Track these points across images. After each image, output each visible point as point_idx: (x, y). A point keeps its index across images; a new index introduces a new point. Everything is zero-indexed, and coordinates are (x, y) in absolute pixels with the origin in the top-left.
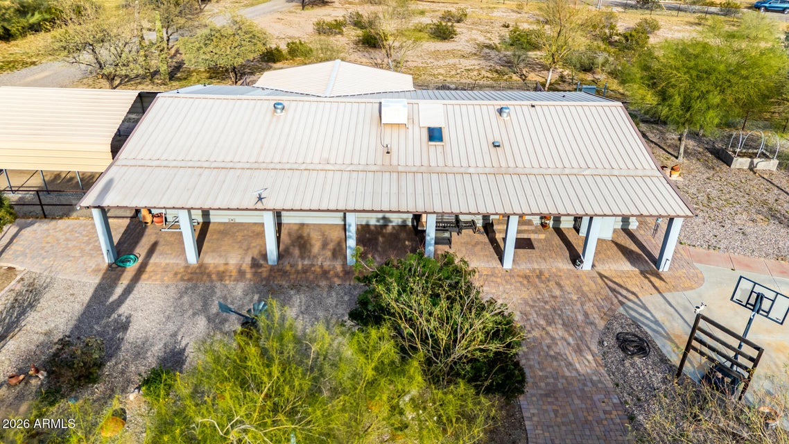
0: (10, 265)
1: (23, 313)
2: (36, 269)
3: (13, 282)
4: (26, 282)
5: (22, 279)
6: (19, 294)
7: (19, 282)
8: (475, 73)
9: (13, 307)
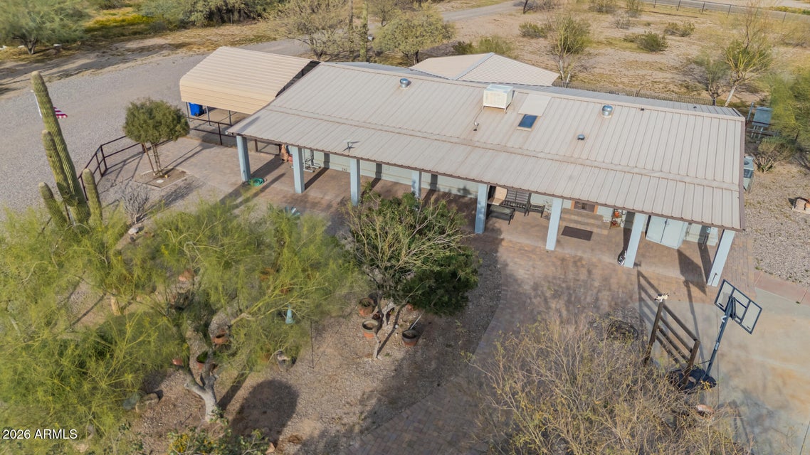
0: (184, 170)
1: (174, 200)
2: (197, 176)
3: (180, 180)
4: (188, 182)
5: (186, 180)
6: (180, 188)
7: (183, 181)
8: (661, 86)
9: (171, 195)
